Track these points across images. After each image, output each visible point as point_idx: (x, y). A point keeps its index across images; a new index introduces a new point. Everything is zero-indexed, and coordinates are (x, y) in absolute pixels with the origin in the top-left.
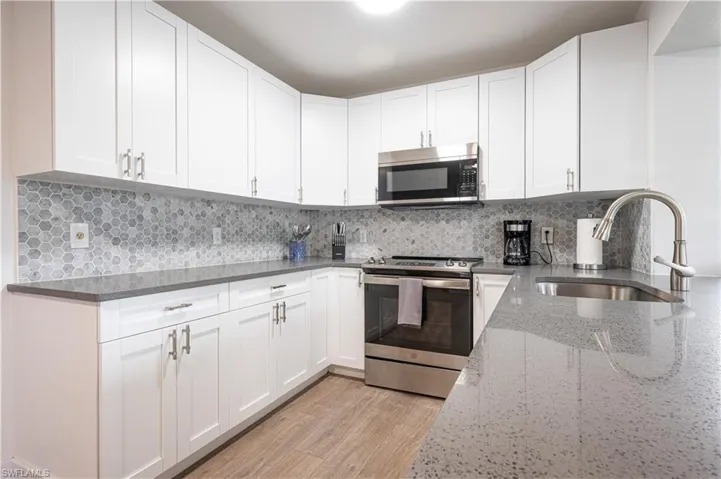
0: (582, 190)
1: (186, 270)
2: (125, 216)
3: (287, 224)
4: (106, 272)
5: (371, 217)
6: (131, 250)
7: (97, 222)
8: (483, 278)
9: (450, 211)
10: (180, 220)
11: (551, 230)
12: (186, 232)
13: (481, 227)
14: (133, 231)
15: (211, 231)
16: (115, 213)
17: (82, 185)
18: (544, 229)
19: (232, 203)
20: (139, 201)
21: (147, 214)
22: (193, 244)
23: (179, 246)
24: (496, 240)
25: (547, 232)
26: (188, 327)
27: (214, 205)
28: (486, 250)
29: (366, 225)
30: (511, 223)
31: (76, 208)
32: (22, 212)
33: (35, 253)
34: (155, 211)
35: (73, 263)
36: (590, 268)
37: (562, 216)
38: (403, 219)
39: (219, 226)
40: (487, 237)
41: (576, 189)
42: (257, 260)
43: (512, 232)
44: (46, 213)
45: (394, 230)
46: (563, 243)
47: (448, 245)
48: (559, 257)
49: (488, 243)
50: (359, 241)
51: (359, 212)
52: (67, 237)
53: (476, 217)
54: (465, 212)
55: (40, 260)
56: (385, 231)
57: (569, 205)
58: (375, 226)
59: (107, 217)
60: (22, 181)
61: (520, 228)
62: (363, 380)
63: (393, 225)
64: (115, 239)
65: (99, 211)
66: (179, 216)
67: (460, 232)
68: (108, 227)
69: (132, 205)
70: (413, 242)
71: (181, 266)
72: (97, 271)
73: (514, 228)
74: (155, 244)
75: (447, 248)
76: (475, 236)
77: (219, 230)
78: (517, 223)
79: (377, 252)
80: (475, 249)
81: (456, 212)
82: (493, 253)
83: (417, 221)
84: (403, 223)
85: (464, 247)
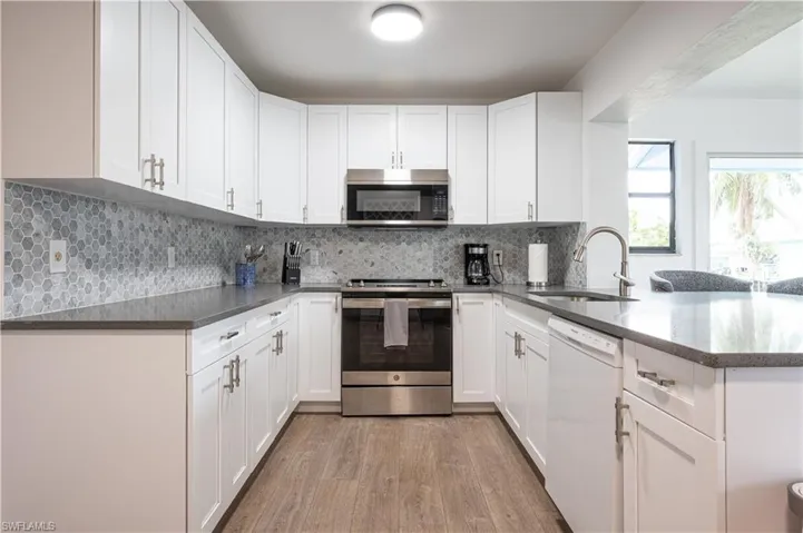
0: (539, 220)
1: (146, 299)
2: (96, 231)
3: (225, 242)
4: (80, 304)
5: (323, 236)
6: (102, 275)
7: (73, 239)
8: (463, 297)
9: (410, 233)
10: (142, 237)
11: (501, 252)
12: (146, 252)
13: (441, 249)
14: (103, 250)
15: (166, 251)
16: (88, 227)
17: (60, 191)
18: (496, 252)
19: (183, 216)
20: (108, 212)
21: (114, 229)
22: (151, 267)
23: (141, 271)
24: (454, 262)
25: (498, 255)
26: (238, 357)
27: (168, 219)
28: (446, 271)
29: (319, 245)
30: (473, 246)
31: (55, 220)
32: (7, 225)
33: (18, 279)
34: (121, 224)
35: (51, 293)
36: (540, 285)
37: (509, 241)
38: (361, 240)
39: (172, 245)
40: (446, 259)
41: (534, 220)
42: (202, 287)
43: (474, 255)
44: (28, 227)
45: (351, 252)
46: (510, 264)
47: (409, 267)
48: (509, 277)
49: (447, 265)
50: (309, 263)
51: (312, 231)
52: (46, 258)
53: (435, 240)
54: (425, 234)
55: (22, 289)
56: (341, 252)
57: (515, 231)
58: (328, 246)
59: (81, 234)
60: (9, 184)
61: (481, 251)
62: (340, 414)
63: (350, 245)
64: (89, 261)
65: (74, 225)
66: (141, 232)
67: (419, 254)
68: (82, 244)
69: (102, 217)
70: (373, 264)
71: (141, 295)
72: (72, 303)
73: (476, 250)
74: (121, 267)
75: (407, 271)
76: (435, 258)
77: (173, 248)
78: (478, 246)
79: (331, 275)
80: (435, 271)
81: (417, 234)
82: (452, 274)
83: (377, 242)
84: (361, 244)
85: (424, 270)
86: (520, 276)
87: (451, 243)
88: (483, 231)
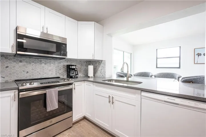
13: (58, 66)
28: (60, 74)
38: (21, 61)
40: (60, 70)
45: (13, 67)
47: (46, 73)
49: (60, 72)
56: (7, 67)
57: (80, 61)
63: (14, 64)
67: (50, 68)
70: (27, 72)
73: (72, 67)
76: (56, 70)
80: (56, 74)
82: (62, 75)
83: (30, 63)
84: (20, 64)
85: (52, 74)
86: (82, 74)
87: (62, 64)
88: (72, 61)
